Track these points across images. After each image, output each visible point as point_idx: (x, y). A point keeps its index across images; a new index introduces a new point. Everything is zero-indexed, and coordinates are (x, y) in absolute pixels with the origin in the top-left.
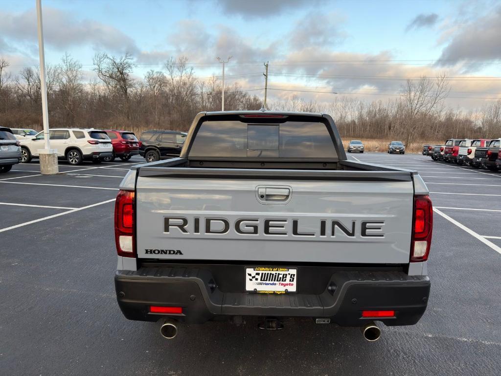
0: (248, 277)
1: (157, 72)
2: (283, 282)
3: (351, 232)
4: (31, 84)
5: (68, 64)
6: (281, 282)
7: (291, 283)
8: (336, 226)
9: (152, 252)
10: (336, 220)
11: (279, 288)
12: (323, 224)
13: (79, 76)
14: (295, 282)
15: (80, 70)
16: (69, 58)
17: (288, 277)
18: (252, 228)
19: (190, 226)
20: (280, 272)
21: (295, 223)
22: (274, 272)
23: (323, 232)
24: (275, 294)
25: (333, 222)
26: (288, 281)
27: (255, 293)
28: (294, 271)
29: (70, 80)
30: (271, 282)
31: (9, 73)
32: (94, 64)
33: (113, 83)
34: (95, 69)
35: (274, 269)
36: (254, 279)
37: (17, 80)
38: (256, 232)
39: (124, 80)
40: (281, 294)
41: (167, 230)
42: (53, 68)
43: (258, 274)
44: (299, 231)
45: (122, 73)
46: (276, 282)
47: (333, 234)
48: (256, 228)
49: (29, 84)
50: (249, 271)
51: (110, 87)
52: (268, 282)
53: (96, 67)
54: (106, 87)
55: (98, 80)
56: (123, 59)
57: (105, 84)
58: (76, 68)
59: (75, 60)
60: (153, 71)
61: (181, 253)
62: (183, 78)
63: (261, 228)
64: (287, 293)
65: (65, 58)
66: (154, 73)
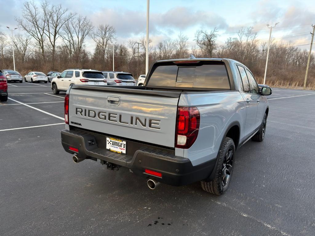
0: (107, 142)
1: (234, 38)
2: (121, 148)
3: (144, 124)
4: (161, 51)
5: (181, 38)
6: (120, 147)
7: (124, 148)
8: (138, 120)
9: (75, 123)
10: (137, 116)
11: (118, 150)
12: (132, 118)
13: (186, 45)
14: (125, 149)
15: (187, 41)
16: (182, 35)
17: (123, 145)
18: (104, 116)
19: (83, 113)
20: (120, 142)
21: (120, 116)
22: (117, 142)
23: (132, 123)
24: (117, 153)
25: (136, 118)
26: (122, 148)
27: (109, 150)
28: (124, 143)
29: (181, 48)
30: (116, 146)
31: (152, 46)
32: (195, 37)
33: (205, 47)
34: (195, 40)
35: (117, 140)
36: (109, 143)
37: (155, 49)
38: (105, 119)
39: (211, 45)
40: (119, 153)
41: (77, 114)
42: (172, 41)
43: (111, 141)
44: (122, 121)
45: (209, 41)
46: (118, 147)
47: (136, 125)
48: (105, 117)
49: (160, 51)
50: (108, 139)
51: (203, 50)
52: (115, 146)
53: (196, 38)
54: (201, 51)
55: (197, 46)
56: (212, 32)
57: (200, 49)
58: (185, 40)
59: (185, 36)
60: (231, 38)
61: (81, 125)
62: (248, 41)
63: (107, 117)
64: (122, 153)
65: (180, 35)
66: (231, 39)
